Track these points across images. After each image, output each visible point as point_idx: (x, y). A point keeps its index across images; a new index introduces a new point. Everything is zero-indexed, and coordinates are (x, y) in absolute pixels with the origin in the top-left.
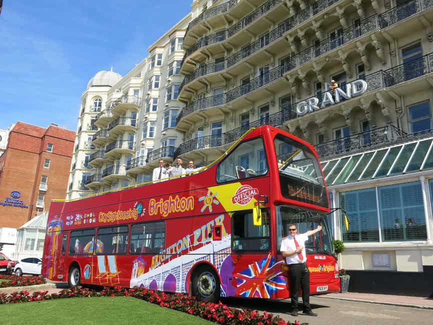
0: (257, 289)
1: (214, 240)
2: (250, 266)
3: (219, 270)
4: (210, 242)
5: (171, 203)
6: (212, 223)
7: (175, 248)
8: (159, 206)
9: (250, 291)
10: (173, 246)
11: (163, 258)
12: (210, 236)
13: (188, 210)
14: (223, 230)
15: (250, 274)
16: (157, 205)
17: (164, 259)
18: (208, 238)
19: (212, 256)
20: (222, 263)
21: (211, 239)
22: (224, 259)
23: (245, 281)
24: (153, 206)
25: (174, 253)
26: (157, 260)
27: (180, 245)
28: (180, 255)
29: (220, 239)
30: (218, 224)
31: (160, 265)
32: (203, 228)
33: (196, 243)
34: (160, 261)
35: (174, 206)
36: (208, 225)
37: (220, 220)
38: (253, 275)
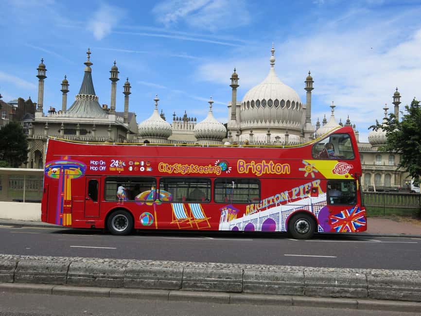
0: (347, 225)
1: (311, 196)
2: (342, 212)
3: (317, 215)
4: (308, 197)
5: (264, 166)
6: (310, 184)
7: (273, 200)
8: (249, 167)
9: (342, 226)
10: (270, 198)
11: (259, 207)
12: (308, 192)
13: (284, 173)
14: (320, 190)
15: (342, 217)
16: (247, 166)
17: (261, 208)
18: (306, 194)
19: (310, 207)
20: (319, 211)
21: (309, 195)
22: (321, 208)
23: (338, 220)
24: (243, 166)
25: (271, 203)
26: (252, 208)
27: (278, 197)
28: (278, 205)
29: (318, 196)
30: (315, 185)
31: (257, 212)
32: (301, 187)
33: (294, 197)
34: (256, 209)
35: (268, 168)
36: (306, 186)
37: (317, 183)
38: (344, 217)
